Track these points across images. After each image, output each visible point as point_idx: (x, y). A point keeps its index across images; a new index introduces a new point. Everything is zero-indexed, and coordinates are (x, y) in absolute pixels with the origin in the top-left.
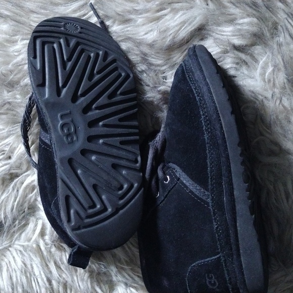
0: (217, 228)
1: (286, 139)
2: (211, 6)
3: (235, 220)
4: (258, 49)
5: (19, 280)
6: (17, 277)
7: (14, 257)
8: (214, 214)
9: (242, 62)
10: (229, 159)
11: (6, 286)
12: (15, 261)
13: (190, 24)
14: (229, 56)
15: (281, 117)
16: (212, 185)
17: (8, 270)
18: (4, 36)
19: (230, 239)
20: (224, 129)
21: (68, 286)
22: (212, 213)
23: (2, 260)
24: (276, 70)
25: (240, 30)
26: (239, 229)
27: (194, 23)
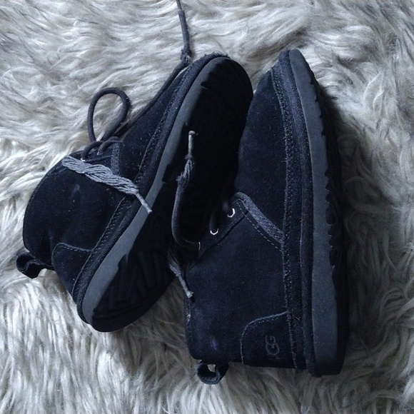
0: (287, 277)
1: (388, 184)
2: (317, 5)
3: (310, 269)
4: (368, 67)
5: (33, 324)
6: (30, 320)
7: (30, 295)
8: (286, 258)
9: (347, 80)
10: (312, 190)
11: (15, 330)
12: (31, 299)
13: (287, 25)
14: (330, 70)
15: (386, 154)
16: (287, 221)
17: (20, 310)
18: (57, 15)
19: (301, 294)
20: (311, 152)
21: (93, 340)
22: (283, 258)
23: (15, 297)
24: (387, 94)
25: (348, 39)
26: (313, 280)
27: (293, 24)
